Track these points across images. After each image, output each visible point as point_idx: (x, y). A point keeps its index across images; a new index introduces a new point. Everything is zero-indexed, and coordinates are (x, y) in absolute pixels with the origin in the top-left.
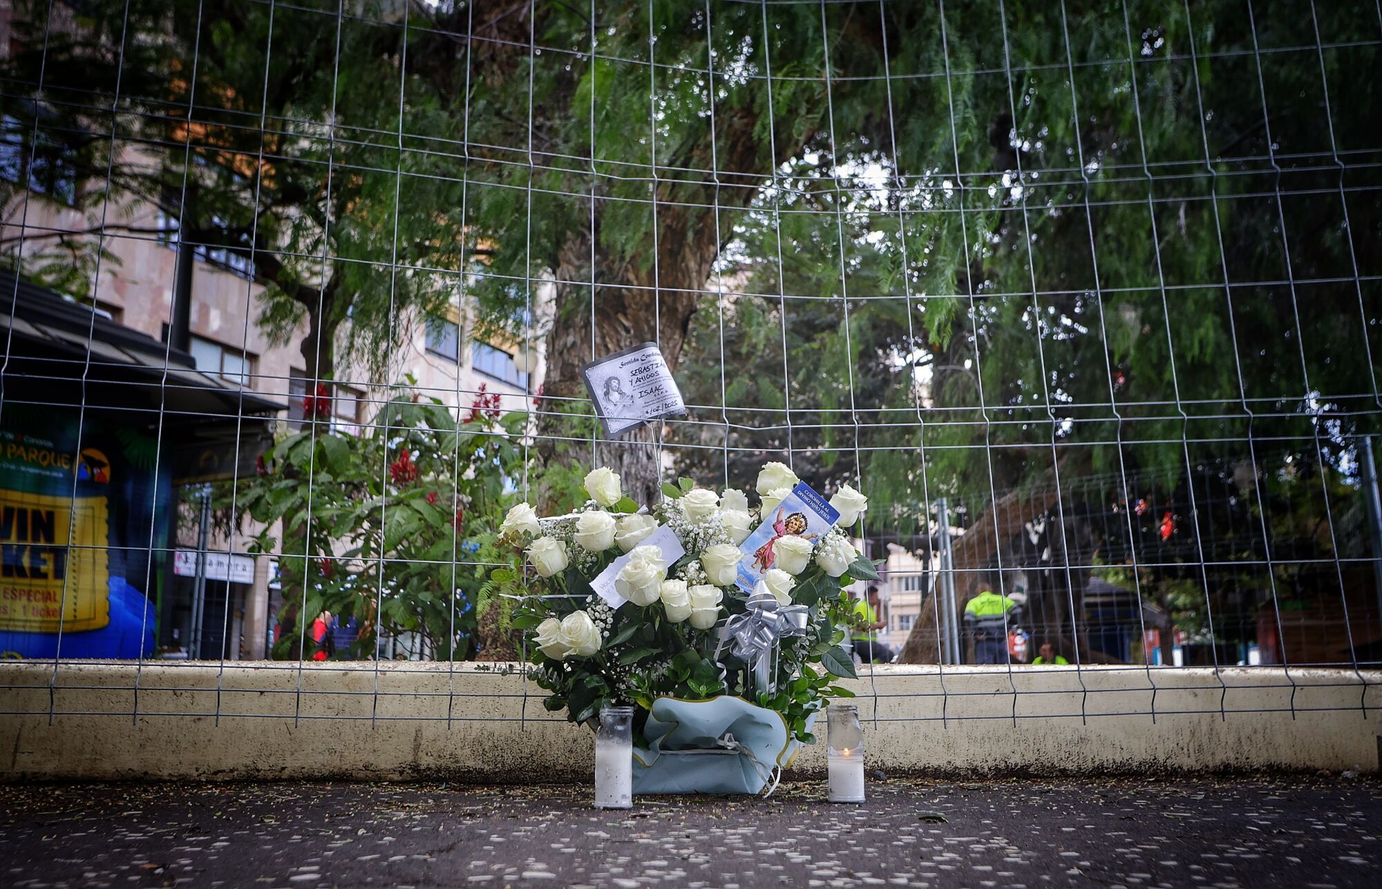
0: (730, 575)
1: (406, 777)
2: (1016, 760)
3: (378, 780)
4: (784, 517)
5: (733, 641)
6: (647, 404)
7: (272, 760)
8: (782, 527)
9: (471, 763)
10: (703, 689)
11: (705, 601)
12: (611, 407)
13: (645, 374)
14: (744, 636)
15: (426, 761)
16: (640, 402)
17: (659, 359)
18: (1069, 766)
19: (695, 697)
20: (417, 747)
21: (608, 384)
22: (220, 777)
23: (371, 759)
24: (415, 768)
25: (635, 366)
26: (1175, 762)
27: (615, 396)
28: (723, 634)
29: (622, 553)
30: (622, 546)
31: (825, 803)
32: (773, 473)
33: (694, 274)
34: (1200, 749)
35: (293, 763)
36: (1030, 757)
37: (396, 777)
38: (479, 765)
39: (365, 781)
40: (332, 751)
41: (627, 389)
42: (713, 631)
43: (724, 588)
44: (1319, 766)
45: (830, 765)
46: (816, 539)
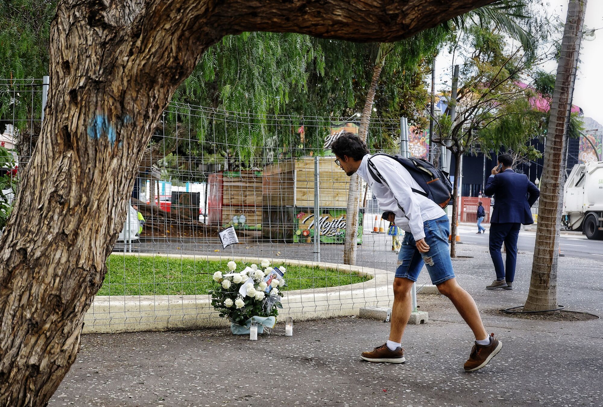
0: (264, 290)
1: (166, 329)
3: (159, 331)
5: (266, 303)
7: (132, 327)
8: (271, 277)
9: (180, 326)
11: (262, 295)
12: (224, 241)
13: (231, 233)
14: (269, 303)
15: (170, 326)
16: (229, 240)
17: (234, 230)
18: (302, 319)
19: (259, 315)
20: (168, 322)
21: (224, 236)
22: (118, 332)
23: (157, 326)
24: (167, 328)
25: (229, 231)
26: (322, 317)
27: (225, 239)
28: (264, 302)
31: (284, 336)
35: (138, 328)
37: (163, 330)
38: (182, 326)
39: (155, 332)
40: (147, 324)
41: (227, 237)
42: (262, 301)
43: (265, 292)
44: (347, 315)
45: (286, 328)
46: (279, 280)
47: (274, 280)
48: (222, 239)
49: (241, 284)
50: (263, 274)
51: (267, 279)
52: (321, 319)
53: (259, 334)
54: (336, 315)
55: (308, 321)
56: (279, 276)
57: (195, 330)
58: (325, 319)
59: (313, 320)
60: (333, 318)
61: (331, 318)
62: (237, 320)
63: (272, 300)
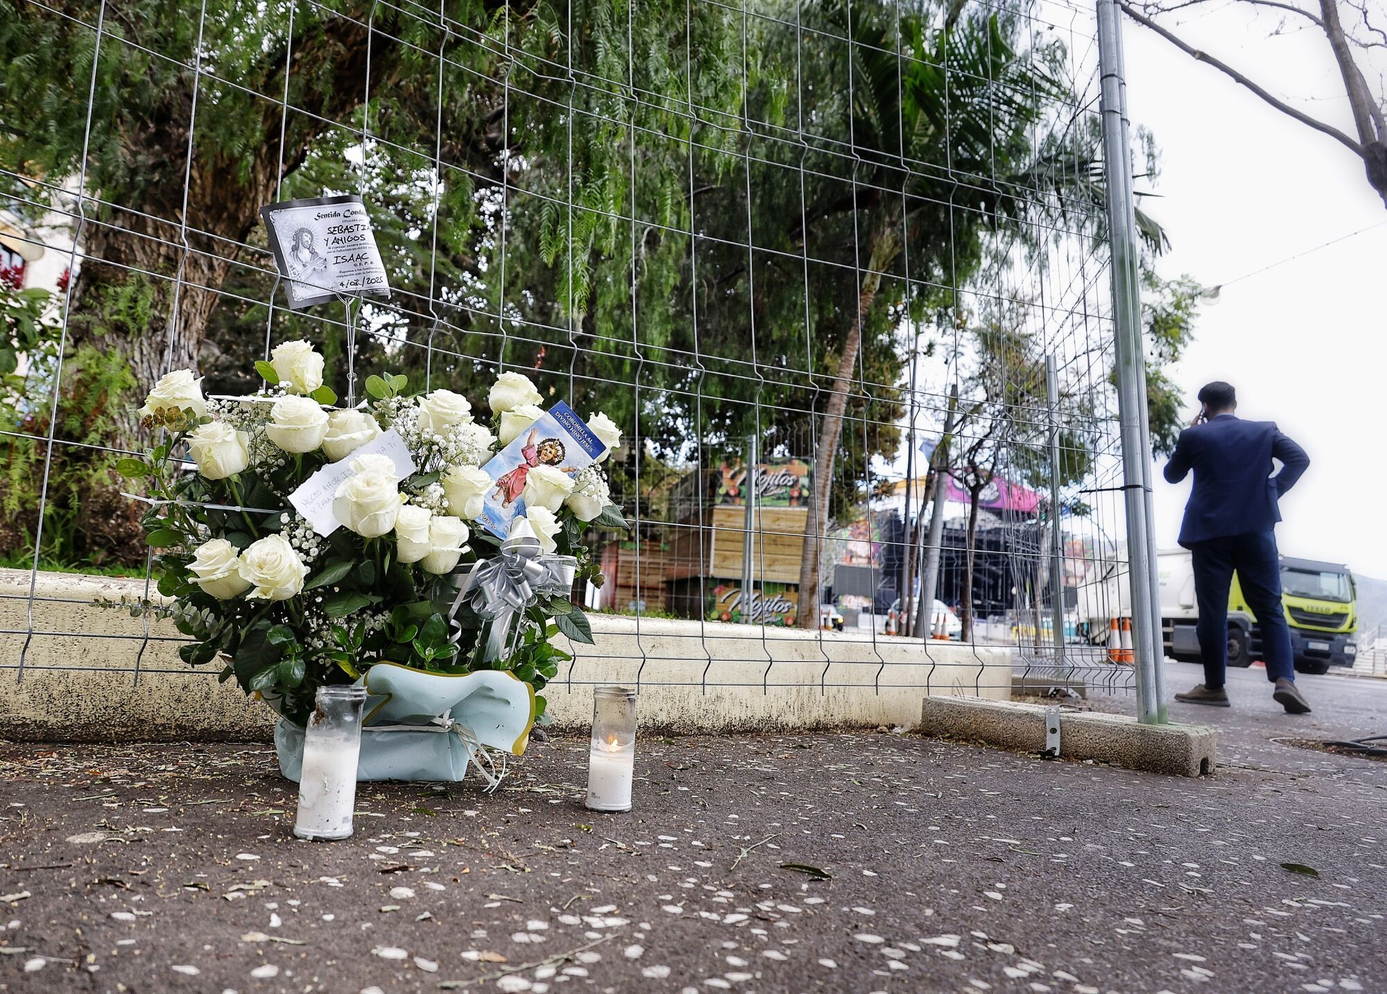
0: (475, 508)
2: (663, 718)
4: (537, 440)
5: (476, 592)
6: (343, 274)
8: (533, 453)
9: (29, 714)
10: (429, 653)
11: (446, 537)
12: (299, 267)
13: (344, 234)
14: (492, 590)
16: (334, 269)
17: (364, 221)
18: (707, 724)
19: (419, 665)
21: (297, 236)
25: (335, 222)
26: (782, 719)
27: (305, 254)
28: (464, 583)
29: (329, 461)
30: (331, 451)
32: (512, 386)
33: (261, 188)
34: (802, 708)
36: (675, 715)
38: (41, 716)
41: (321, 249)
42: (449, 577)
43: (471, 523)
44: (874, 721)
45: (596, 760)
46: (573, 473)
47: (543, 469)
48: (286, 245)
49: (316, 460)
50: (483, 435)
51: (504, 464)
52: (781, 730)
53: (364, 788)
54: (838, 719)
55: (729, 731)
56: (575, 451)
57: (122, 741)
58: (795, 730)
59: (751, 731)
60: (826, 729)
61: (818, 729)
62: (263, 680)
63: (515, 578)
